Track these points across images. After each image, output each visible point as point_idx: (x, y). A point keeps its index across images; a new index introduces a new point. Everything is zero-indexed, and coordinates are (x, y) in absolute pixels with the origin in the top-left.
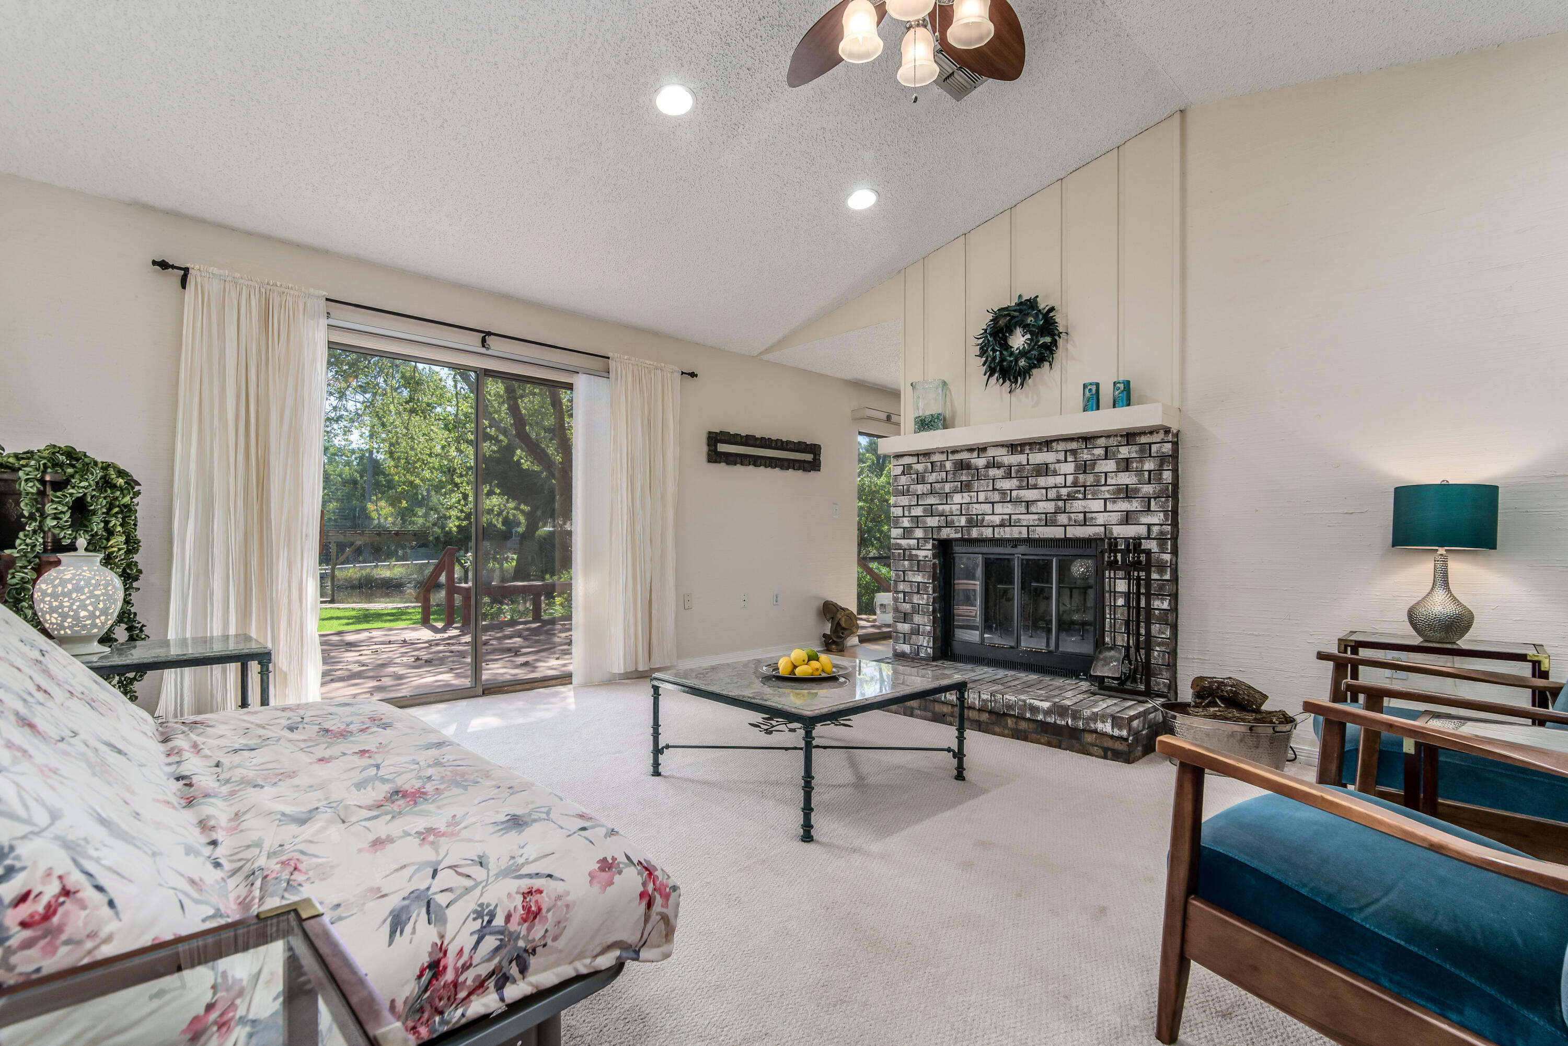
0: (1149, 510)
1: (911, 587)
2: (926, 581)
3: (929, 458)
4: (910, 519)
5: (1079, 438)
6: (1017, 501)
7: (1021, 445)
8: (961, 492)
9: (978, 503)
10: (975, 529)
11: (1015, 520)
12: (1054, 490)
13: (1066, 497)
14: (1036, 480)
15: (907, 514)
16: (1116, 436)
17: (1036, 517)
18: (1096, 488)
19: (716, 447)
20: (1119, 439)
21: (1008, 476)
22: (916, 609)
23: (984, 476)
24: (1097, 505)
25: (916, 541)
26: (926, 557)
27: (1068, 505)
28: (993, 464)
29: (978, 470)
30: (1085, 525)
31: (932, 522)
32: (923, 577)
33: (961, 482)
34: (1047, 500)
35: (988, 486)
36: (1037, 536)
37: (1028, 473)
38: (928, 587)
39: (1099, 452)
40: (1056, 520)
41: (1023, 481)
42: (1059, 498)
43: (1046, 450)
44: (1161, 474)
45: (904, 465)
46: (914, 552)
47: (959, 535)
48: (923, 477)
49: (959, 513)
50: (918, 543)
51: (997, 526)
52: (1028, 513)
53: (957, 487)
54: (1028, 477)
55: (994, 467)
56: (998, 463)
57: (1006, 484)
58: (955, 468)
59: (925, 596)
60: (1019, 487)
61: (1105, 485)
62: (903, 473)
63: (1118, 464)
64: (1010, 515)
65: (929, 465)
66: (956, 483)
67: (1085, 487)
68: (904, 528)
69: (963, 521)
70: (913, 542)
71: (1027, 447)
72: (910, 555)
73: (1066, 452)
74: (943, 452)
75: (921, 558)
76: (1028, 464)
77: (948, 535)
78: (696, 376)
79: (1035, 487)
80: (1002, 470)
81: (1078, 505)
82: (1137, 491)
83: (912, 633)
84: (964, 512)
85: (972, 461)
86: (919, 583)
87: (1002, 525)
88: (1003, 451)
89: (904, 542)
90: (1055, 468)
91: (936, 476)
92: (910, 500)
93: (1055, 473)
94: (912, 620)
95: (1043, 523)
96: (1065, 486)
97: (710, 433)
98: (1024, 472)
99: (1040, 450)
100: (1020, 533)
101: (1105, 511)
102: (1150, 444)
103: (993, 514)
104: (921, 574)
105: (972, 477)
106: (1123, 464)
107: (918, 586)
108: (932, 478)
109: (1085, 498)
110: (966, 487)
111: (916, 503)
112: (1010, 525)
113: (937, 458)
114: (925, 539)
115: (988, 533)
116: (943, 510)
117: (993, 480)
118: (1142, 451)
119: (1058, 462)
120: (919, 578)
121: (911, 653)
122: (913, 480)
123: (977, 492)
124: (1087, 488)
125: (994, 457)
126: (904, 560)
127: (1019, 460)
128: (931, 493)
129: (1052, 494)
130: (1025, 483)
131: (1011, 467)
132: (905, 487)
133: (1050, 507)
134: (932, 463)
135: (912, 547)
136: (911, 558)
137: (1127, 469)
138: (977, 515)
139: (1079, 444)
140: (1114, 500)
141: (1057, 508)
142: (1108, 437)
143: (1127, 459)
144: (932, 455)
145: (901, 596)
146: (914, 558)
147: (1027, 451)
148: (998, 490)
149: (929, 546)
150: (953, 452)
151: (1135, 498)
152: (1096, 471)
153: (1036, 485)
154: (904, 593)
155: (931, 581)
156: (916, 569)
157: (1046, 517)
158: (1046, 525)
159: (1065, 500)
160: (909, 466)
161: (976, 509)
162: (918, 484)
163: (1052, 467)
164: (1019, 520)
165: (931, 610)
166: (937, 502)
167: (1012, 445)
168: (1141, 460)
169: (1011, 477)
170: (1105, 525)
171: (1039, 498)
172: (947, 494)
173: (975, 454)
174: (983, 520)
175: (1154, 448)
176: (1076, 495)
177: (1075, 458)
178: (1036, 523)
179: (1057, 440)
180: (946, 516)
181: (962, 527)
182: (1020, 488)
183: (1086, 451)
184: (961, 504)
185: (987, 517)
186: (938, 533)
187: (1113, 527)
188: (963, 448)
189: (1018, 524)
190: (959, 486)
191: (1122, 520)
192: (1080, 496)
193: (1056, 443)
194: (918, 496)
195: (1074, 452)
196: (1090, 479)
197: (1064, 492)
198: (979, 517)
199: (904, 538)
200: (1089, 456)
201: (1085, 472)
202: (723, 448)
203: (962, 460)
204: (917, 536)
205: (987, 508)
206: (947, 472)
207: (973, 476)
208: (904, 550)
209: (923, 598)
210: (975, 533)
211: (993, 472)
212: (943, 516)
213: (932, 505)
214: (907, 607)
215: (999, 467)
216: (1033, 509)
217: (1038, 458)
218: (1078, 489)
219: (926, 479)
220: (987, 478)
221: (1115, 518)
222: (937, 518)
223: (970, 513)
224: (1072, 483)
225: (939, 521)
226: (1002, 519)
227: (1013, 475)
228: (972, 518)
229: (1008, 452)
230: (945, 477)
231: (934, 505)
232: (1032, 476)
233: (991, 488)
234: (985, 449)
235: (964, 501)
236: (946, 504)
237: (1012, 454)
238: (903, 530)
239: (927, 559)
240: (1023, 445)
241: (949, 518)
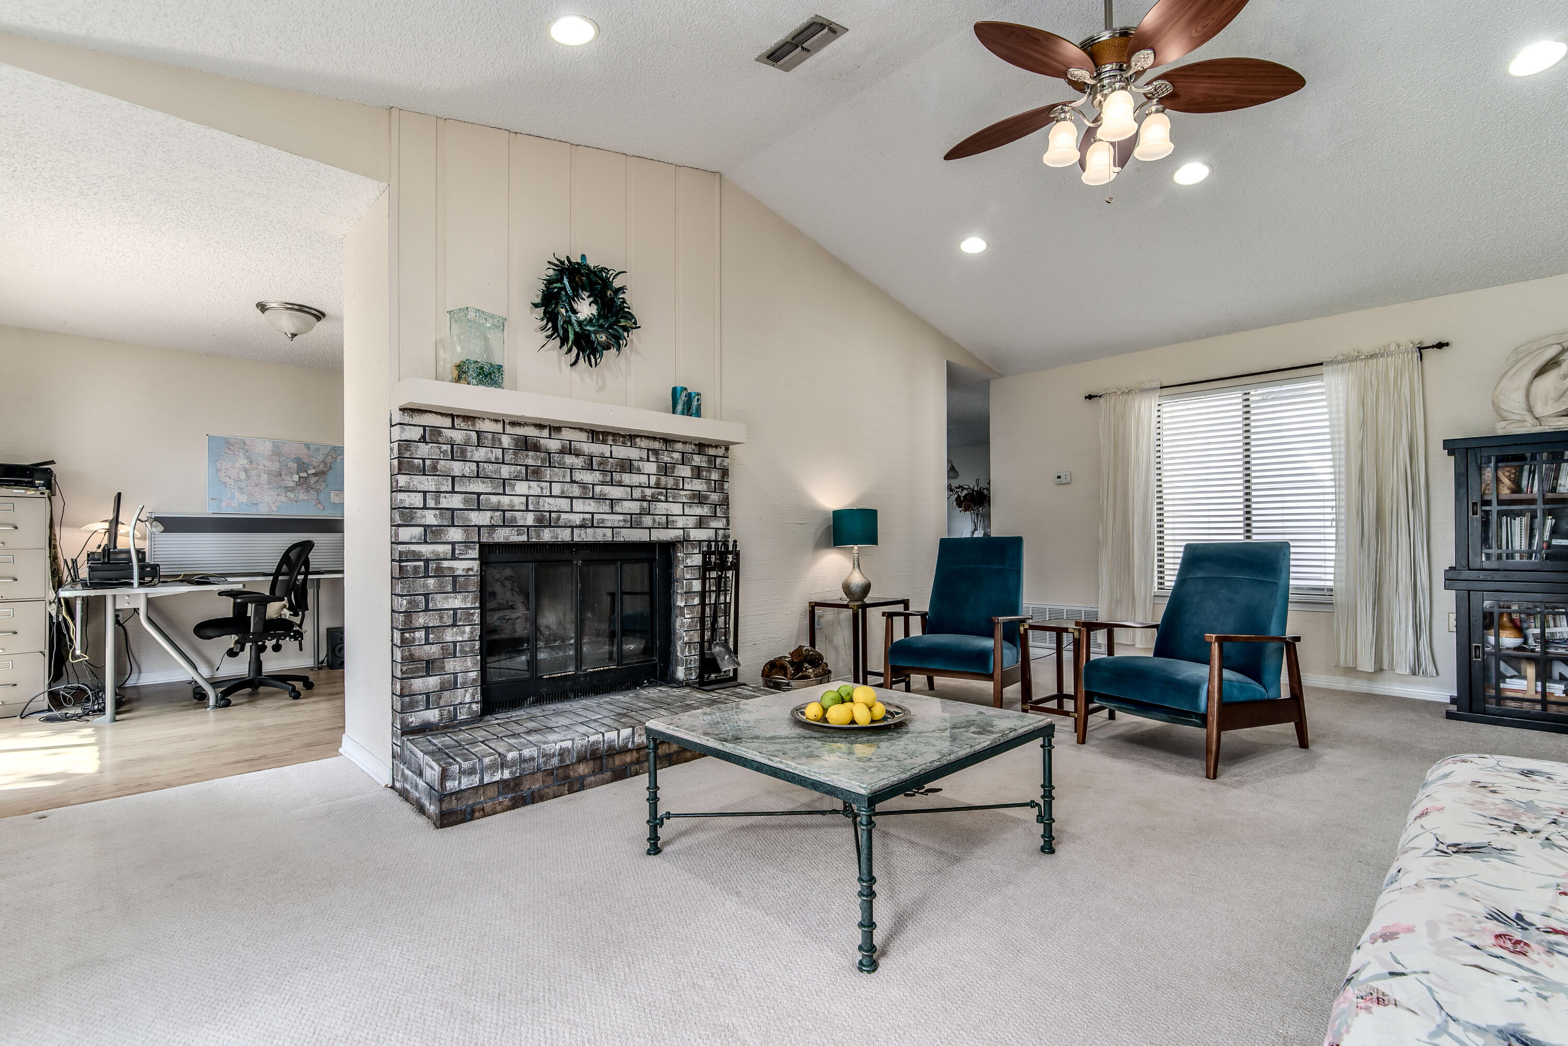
0: (716, 516)
1: (441, 618)
2: (469, 605)
3: (474, 425)
4: (437, 512)
5: (660, 438)
6: (602, 498)
7: (603, 433)
8: (527, 480)
9: (551, 496)
10: (547, 530)
11: (598, 520)
12: (639, 489)
13: (650, 499)
14: (621, 476)
15: (431, 503)
16: (690, 443)
17: (621, 517)
18: (676, 491)
20: (693, 447)
21: (590, 467)
22: (451, 651)
23: (559, 464)
24: (676, 509)
25: (449, 547)
26: (468, 570)
27: (652, 507)
28: (568, 450)
29: (549, 454)
30: (667, 528)
31: (478, 518)
32: (464, 600)
33: (527, 466)
34: (632, 500)
35: (564, 477)
36: (622, 539)
37: (612, 467)
38: (473, 614)
39: (677, 456)
40: (641, 522)
41: (606, 475)
43: (629, 444)
44: (723, 485)
45: (424, 427)
46: (446, 564)
47: (524, 538)
48: (463, 452)
49: (524, 508)
50: (453, 550)
51: (576, 527)
52: (612, 513)
53: (520, 472)
54: (611, 472)
55: (570, 453)
56: (576, 449)
57: (587, 477)
58: (516, 445)
59: (467, 628)
60: (602, 482)
61: (683, 489)
62: (423, 439)
63: (692, 470)
64: (593, 514)
65: (474, 435)
66: (519, 468)
67: (667, 489)
68: (426, 527)
69: (530, 519)
70: (443, 549)
71: (610, 438)
72: (439, 569)
73: (648, 450)
74: (496, 421)
75: (458, 573)
76: (611, 457)
77: (507, 538)
79: (620, 484)
80: (581, 459)
81: (661, 508)
82: (706, 497)
83: (443, 689)
84: (531, 507)
85: (542, 441)
86: (455, 610)
87: (582, 526)
88: (583, 436)
89: (426, 550)
90: (639, 466)
91: (486, 453)
93: (639, 472)
94: (443, 668)
95: (628, 525)
96: (649, 487)
98: (607, 465)
99: (624, 444)
100: (604, 535)
101: (684, 515)
102: (715, 457)
103: (572, 512)
104: (459, 596)
105: (542, 463)
106: (696, 471)
107: (455, 615)
108: (481, 454)
109: (666, 501)
110: (533, 474)
111: (450, 489)
112: (592, 526)
113: (487, 426)
114: (467, 544)
115: (564, 535)
116: (499, 502)
117: (571, 469)
118: (709, 462)
119: (641, 460)
120: (456, 602)
121: (442, 719)
122: (445, 452)
123: (551, 482)
124: (668, 491)
125: (570, 441)
126: (427, 576)
127: (601, 451)
128: (478, 477)
129: (637, 493)
130: (608, 479)
131: (591, 457)
132: (428, 462)
133: (634, 507)
134: (477, 432)
135: (442, 556)
136: (440, 573)
137: (699, 477)
138: (550, 512)
139: (660, 444)
140: (691, 504)
141: (642, 508)
142: (685, 443)
143: (699, 467)
144: (477, 421)
145: (420, 635)
146: (445, 573)
147: (610, 442)
148: (577, 482)
149: (475, 554)
150: (513, 424)
151: (705, 504)
152: (675, 475)
153: (620, 482)
154: (427, 629)
155: (477, 605)
156: (449, 589)
157: (631, 518)
158: (631, 527)
159: (649, 501)
160: (436, 431)
161: (549, 504)
162: (453, 459)
163: (635, 464)
164: (603, 521)
165: (477, 647)
166: (489, 490)
167: (592, 431)
168: (709, 470)
169: (592, 469)
170: (683, 529)
171: (624, 496)
172: (504, 480)
173: (546, 433)
174: (559, 518)
175: (718, 461)
176: (659, 497)
177: (657, 458)
178: (622, 524)
179: (641, 436)
180: (504, 511)
181: (528, 527)
182: (603, 483)
183: (666, 453)
184: (527, 496)
185: (563, 516)
186: (490, 534)
187: (691, 530)
188: (528, 421)
189: (601, 525)
190: (524, 471)
191: (697, 525)
192: (663, 498)
193: (639, 438)
194: (453, 478)
195: (656, 452)
196: (670, 482)
197: (648, 492)
198: (553, 515)
199: (426, 542)
200: (669, 459)
201: (666, 475)
203: (526, 437)
204: (450, 540)
205: (564, 504)
206: (503, 449)
207: (543, 460)
208: (427, 561)
209: (464, 632)
210: (547, 536)
211: (569, 460)
212: (498, 510)
213: (479, 494)
214: (433, 651)
215: (577, 455)
216: (618, 509)
217: (622, 452)
218: (661, 490)
219: (469, 454)
220: (562, 466)
221: (691, 521)
222: (489, 514)
223: (541, 509)
224: (655, 484)
225: (492, 518)
226: (583, 519)
227: (595, 467)
228: (543, 516)
229: (588, 439)
230: (501, 456)
231: (482, 494)
232: (615, 472)
233: (569, 480)
234: (558, 429)
235: (532, 492)
236: (504, 494)
237: (593, 442)
238: (422, 529)
239: (471, 573)
240: (606, 434)
241: (508, 514)
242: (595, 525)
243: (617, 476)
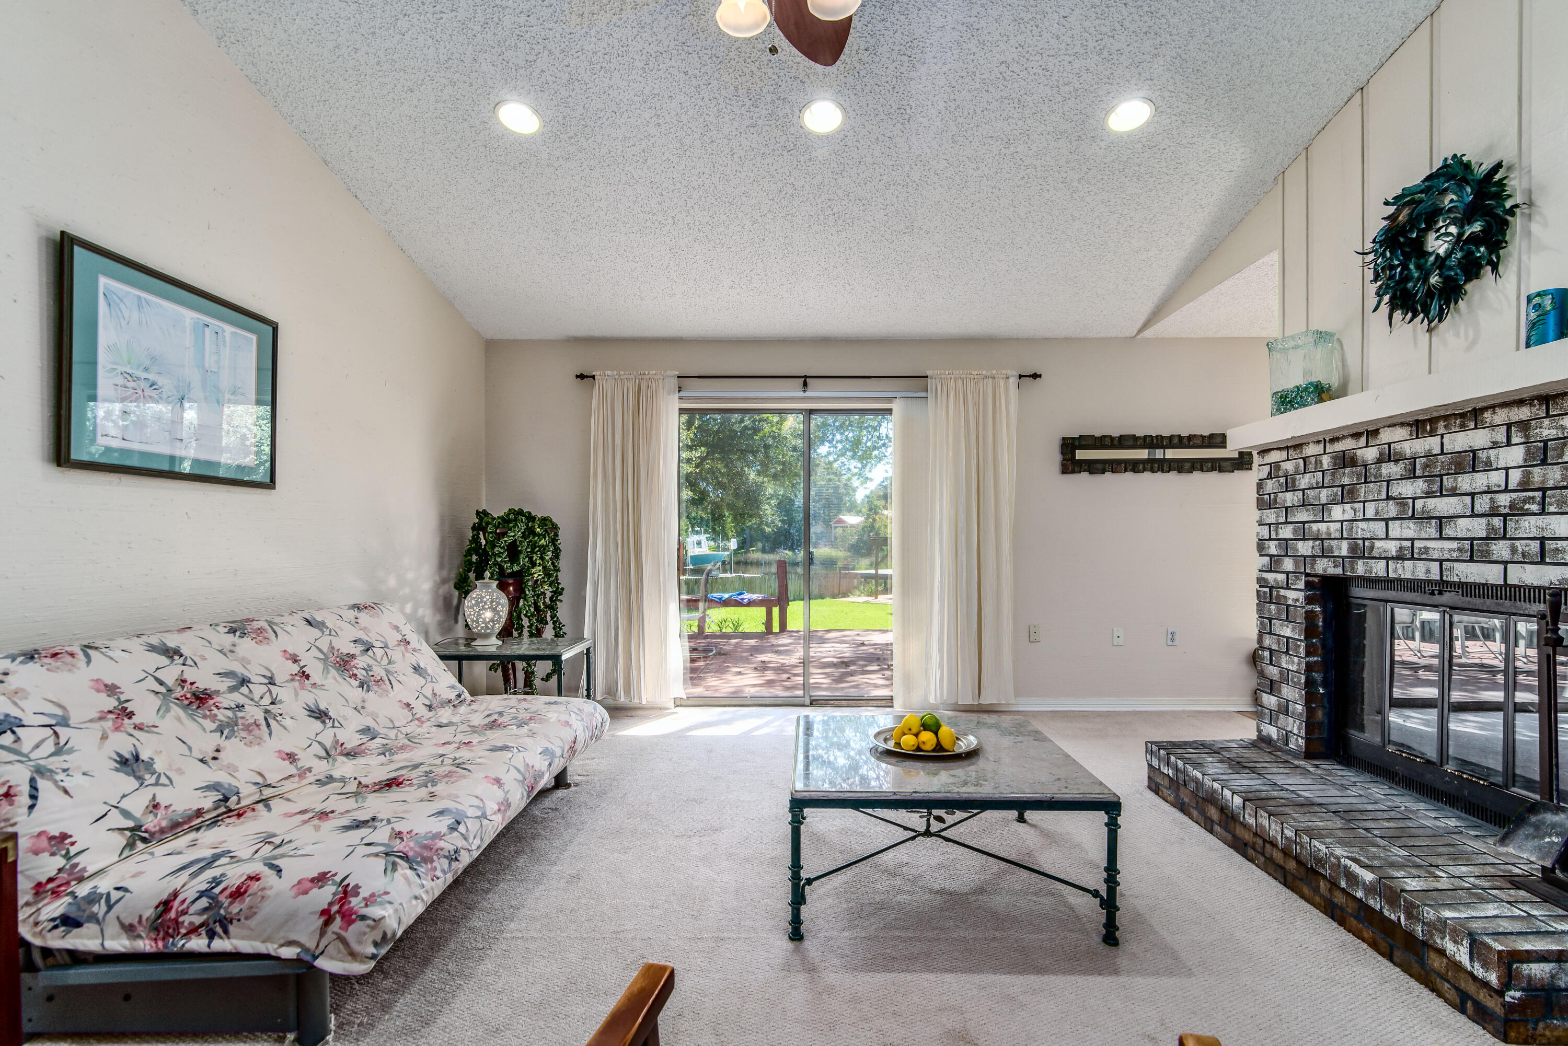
1: (1279, 643)
2: (1297, 637)
3: (1301, 452)
4: (1276, 542)
5: (1532, 399)
6: (1422, 518)
7: (1431, 420)
8: (1342, 503)
9: (1364, 520)
10: (1360, 562)
11: (1420, 549)
12: (1486, 498)
13: (1506, 511)
14: (1455, 480)
15: (1274, 534)
17: (1454, 545)
18: (1564, 492)
19: (1074, 455)
21: (1411, 475)
22: (1285, 676)
23: (1375, 477)
24: (1563, 526)
25: (1284, 576)
26: (1297, 600)
27: (1511, 525)
28: (1389, 456)
29: (1366, 466)
30: (1542, 562)
31: (1304, 548)
32: (1293, 630)
33: (1343, 486)
34: (1474, 515)
35: (1379, 493)
36: (1456, 579)
37: (1443, 468)
38: (1299, 646)
40: (1488, 552)
41: (1432, 482)
42: (1493, 512)
43: (1472, 425)
45: (1270, 464)
46: (1282, 592)
47: (1339, 571)
48: (1294, 481)
49: (1339, 536)
50: (1287, 579)
51: (1392, 558)
52: (1441, 538)
53: (1336, 495)
54: (1441, 476)
55: (1389, 460)
56: (1395, 453)
57: (1407, 489)
58: (1335, 464)
59: (1296, 659)
60: (1427, 493)
62: (1270, 476)
64: (1413, 540)
65: (1301, 462)
66: (1335, 489)
67: (1544, 490)
68: (1271, 556)
69: (1344, 549)
70: (1281, 577)
71: (1442, 424)
72: (1278, 596)
73: (1509, 426)
74: (1318, 442)
75: (1290, 602)
76: (1442, 453)
77: (1325, 570)
78: (1040, 376)
79: (1454, 493)
80: (1401, 465)
81: (1529, 526)
83: (1279, 712)
84: (1345, 535)
85: (1359, 452)
86: (1288, 638)
87: (1400, 557)
88: (1401, 433)
89: (1270, 578)
90: (1488, 458)
91: (1310, 479)
92: (1278, 516)
93: (1489, 467)
94: (1280, 691)
95: (1466, 556)
96: (1506, 490)
97: (1064, 439)
98: (1436, 467)
99: (1463, 427)
100: (1428, 571)
103: (1387, 538)
104: (1290, 625)
105: (1358, 479)
107: (1288, 643)
108: (1304, 481)
109: (1543, 512)
110: (1348, 495)
111: (1284, 519)
112: (1412, 558)
113: (1311, 450)
114: (1296, 574)
115: (1379, 569)
117: (1388, 482)
119: (1495, 445)
120: (1288, 631)
121: (1279, 740)
122: (1281, 485)
123: (1364, 502)
124: (1549, 493)
125: (1389, 444)
126: (1271, 602)
127: (1427, 447)
128: (1303, 505)
129: (1482, 504)
130: (1436, 487)
131: (1415, 459)
132: (1272, 496)
133: (1478, 527)
134: (1304, 459)
135: (1280, 584)
136: (1279, 601)
138: (1364, 539)
139: (1534, 409)
141: (1490, 528)
144: (1304, 446)
145: (1267, 655)
146: (1282, 601)
148: (1394, 499)
149: (1301, 585)
150: (1333, 440)
152: (1565, 459)
153: (1455, 489)
154: (1271, 651)
155: (1302, 638)
156: (1284, 617)
157: (1472, 545)
158: (1471, 560)
159: (1505, 516)
160: (1277, 465)
161: (1363, 529)
162: (1287, 491)
163: (1482, 455)
164: (1427, 549)
165: (1303, 681)
166: (1311, 518)
167: (1417, 421)
169: (1415, 477)
171: (1459, 510)
172: (1323, 505)
173: (1363, 441)
174: (1372, 548)
176: (1527, 506)
177: (1527, 436)
178: (1455, 555)
179: (1493, 407)
180: (1322, 540)
181: (1343, 558)
182: (1428, 495)
183: (1546, 422)
184: (1342, 522)
185: (1378, 544)
186: (1313, 565)
188: (1345, 433)
189: (1423, 557)
190: (1340, 493)
192: (1535, 508)
193: (1490, 412)
194: (1287, 509)
195: (1524, 426)
196: (1554, 476)
197: (1504, 500)
198: (1367, 543)
199: (1271, 571)
200: (1554, 432)
201: (1544, 462)
202: (1080, 455)
203: (1344, 452)
204: (1286, 569)
205: (1378, 528)
206: (1323, 471)
207: (1359, 477)
208: (1271, 588)
209: (1293, 662)
210: (1361, 569)
211: (1389, 469)
212: (1318, 539)
213: (1304, 523)
214: (1274, 673)
215: (1396, 461)
216: (1449, 531)
217: (1459, 441)
218: (1530, 494)
219: (1297, 483)
220: (1378, 479)
222: (1311, 542)
223: (1355, 536)
224: (1520, 484)
225: (1313, 547)
226: (1401, 548)
227: (1419, 472)
228: (1357, 545)
229: (1411, 435)
230: (1321, 480)
231: (1307, 522)
232: (1448, 474)
233: (1384, 496)
234: (1376, 432)
235: (1347, 517)
236: (1323, 521)
237: (1417, 437)
238: (1268, 558)
239: (1298, 604)
240: (1433, 421)
241: (1326, 543)
242: (1416, 556)
243: (1448, 482)
